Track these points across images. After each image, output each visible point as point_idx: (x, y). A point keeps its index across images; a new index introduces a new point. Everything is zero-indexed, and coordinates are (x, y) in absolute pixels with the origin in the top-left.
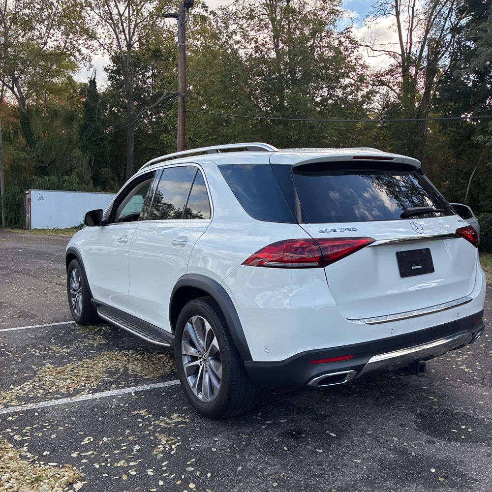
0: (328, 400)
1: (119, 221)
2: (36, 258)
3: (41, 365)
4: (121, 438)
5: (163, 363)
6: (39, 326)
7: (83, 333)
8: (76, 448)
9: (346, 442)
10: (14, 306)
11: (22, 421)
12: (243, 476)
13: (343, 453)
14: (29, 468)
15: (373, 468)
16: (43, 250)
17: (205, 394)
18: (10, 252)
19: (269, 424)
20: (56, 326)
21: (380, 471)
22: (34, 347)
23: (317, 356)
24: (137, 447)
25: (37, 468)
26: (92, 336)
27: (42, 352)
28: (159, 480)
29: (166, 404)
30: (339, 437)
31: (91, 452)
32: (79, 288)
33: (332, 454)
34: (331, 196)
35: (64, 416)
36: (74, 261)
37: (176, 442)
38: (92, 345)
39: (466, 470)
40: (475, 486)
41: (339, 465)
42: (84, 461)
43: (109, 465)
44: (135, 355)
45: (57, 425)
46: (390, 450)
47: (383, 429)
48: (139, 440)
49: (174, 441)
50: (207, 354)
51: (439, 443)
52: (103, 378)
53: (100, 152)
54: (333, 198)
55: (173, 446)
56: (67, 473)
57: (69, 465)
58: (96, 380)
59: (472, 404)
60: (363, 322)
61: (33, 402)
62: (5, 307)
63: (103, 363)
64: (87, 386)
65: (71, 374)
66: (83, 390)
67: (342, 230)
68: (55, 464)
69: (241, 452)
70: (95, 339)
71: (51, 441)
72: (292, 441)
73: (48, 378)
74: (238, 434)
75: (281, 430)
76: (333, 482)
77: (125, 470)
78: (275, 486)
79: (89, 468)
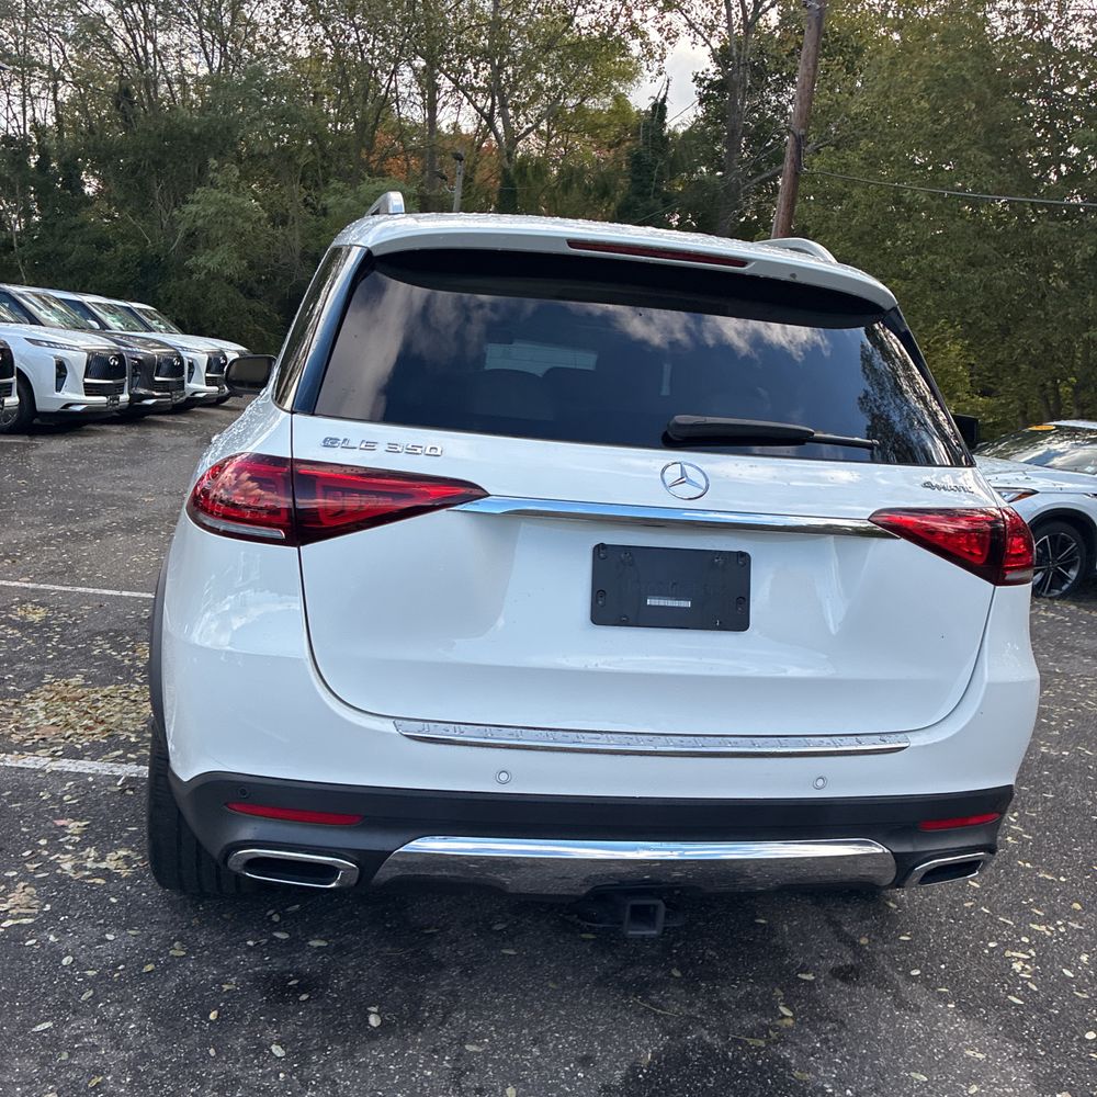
67: (394, 449)
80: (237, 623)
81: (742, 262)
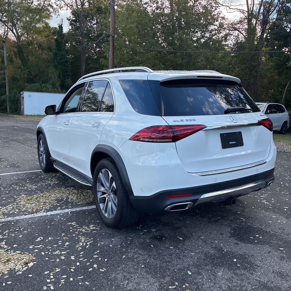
0: (182, 219)
1: (66, 112)
2: (24, 132)
3: (19, 195)
4: (59, 238)
5: (90, 195)
6: (21, 172)
7: (45, 177)
8: (33, 243)
9: (188, 243)
10: (8, 161)
11: (4, 227)
12: (125, 261)
13: (185, 249)
14: (4, 254)
15: (201, 258)
16: (29, 128)
17: (109, 214)
18: (10, 128)
19: (145, 231)
20: (30, 172)
21: (204, 260)
22: (16, 184)
23: (170, 193)
24: (67, 243)
25: (9, 254)
26: (51, 179)
27: (20, 188)
28: (77, 262)
29: (87, 219)
30: (184, 240)
31: (41, 246)
32: (44, 151)
33: (178, 250)
34: (188, 100)
35: (28, 225)
36: (41, 135)
37: (90, 241)
38: (50, 184)
39: (254, 260)
40: (258, 270)
41: (181, 256)
42: (36, 250)
43: (50, 253)
44: (74, 190)
45: (24, 230)
46: (212, 248)
47: (211, 236)
48: (69, 239)
49: (89, 240)
50: (110, 191)
51: (242, 245)
52: (53, 203)
53: (65, 69)
54: (189, 101)
55: (88, 243)
56: (25, 257)
57: (27, 253)
58: (49, 204)
59: (265, 222)
60: (198, 174)
61: (11, 217)
62: (3, 161)
63: (55, 195)
64: (44, 208)
65: (35, 201)
66: (41, 210)
67: (187, 120)
68: (20, 252)
69: (126, 247)
70: (52, 181)
71: (19, 239)
72: (156, 242)
73: (22, 203)
74: (127, 237)
75: (151, 235)
76: (176, 266)
77: (59, 256)
78: (142, 267)
79: (38, 255)
80: (156, 158)
81: (222, 77)
